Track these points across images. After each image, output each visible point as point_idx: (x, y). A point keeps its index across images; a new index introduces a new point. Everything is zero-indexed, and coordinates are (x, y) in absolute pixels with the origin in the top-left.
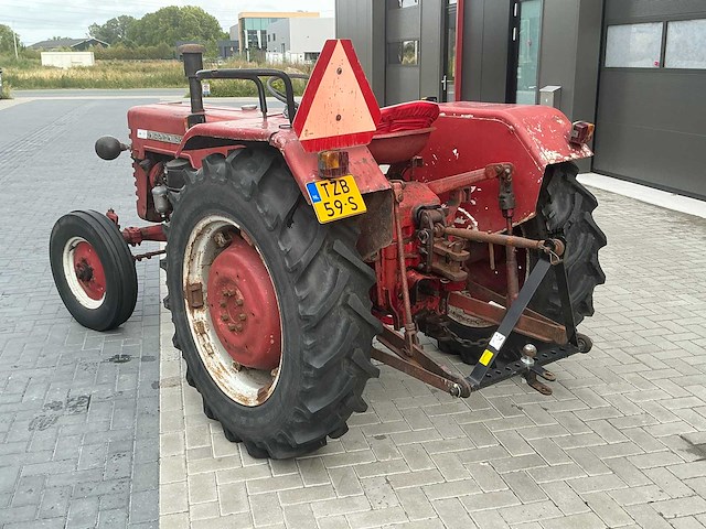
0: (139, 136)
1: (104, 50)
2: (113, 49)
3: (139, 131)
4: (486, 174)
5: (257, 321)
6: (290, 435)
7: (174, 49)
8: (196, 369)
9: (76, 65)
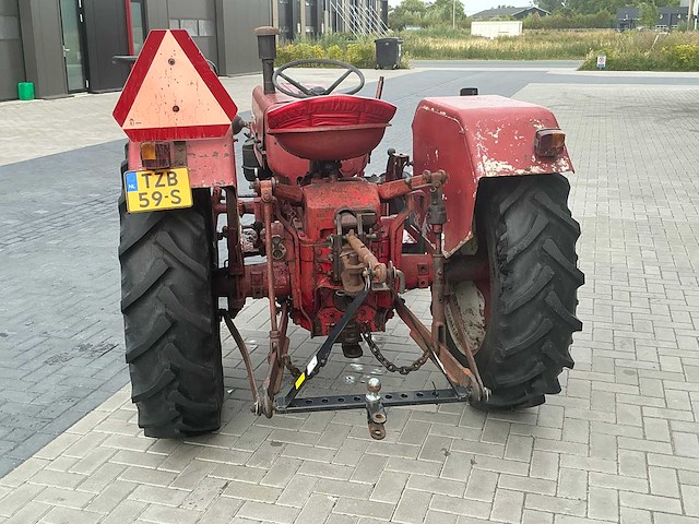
1: (540, 19)
2: (550, 17)
7: (614, 17)
9: (503, 35)
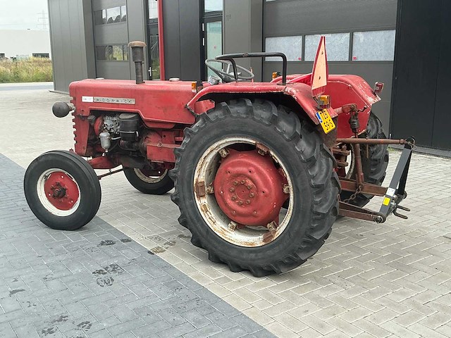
0: (83, 101)
3: (83, 97)
4: (343, 110)
5: (266, 196)
6: (297, 256)
8: (205, 233)
